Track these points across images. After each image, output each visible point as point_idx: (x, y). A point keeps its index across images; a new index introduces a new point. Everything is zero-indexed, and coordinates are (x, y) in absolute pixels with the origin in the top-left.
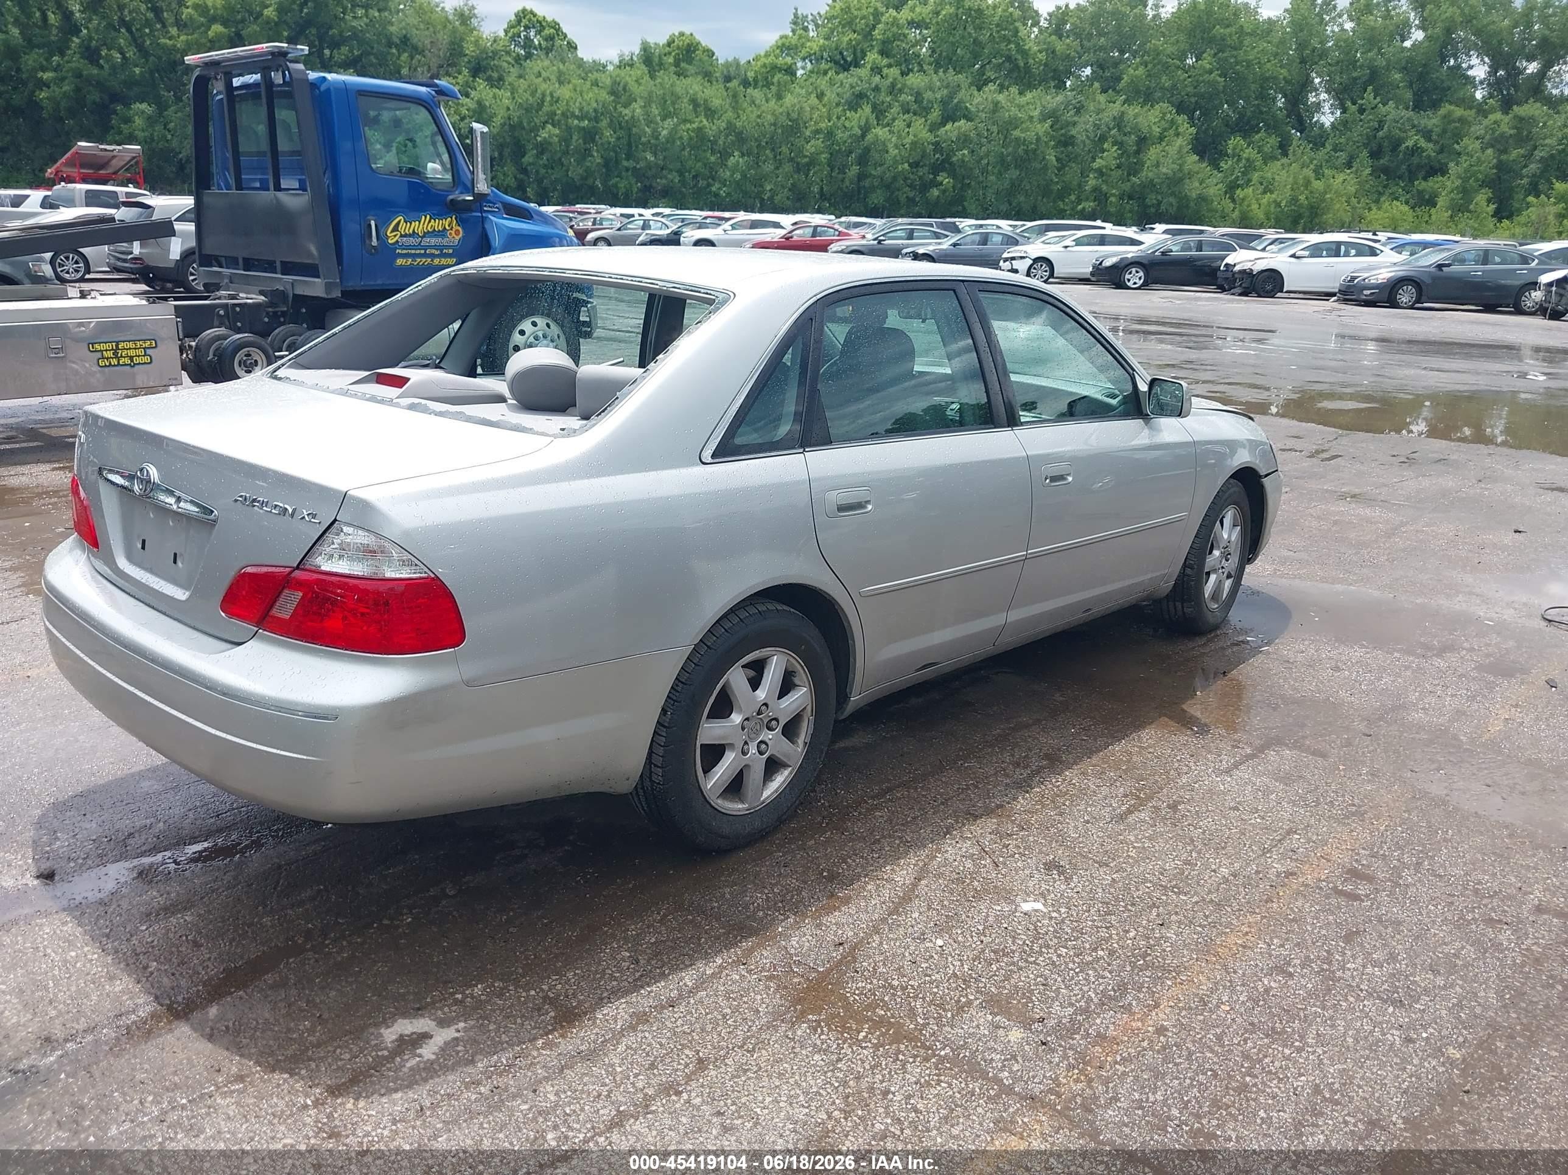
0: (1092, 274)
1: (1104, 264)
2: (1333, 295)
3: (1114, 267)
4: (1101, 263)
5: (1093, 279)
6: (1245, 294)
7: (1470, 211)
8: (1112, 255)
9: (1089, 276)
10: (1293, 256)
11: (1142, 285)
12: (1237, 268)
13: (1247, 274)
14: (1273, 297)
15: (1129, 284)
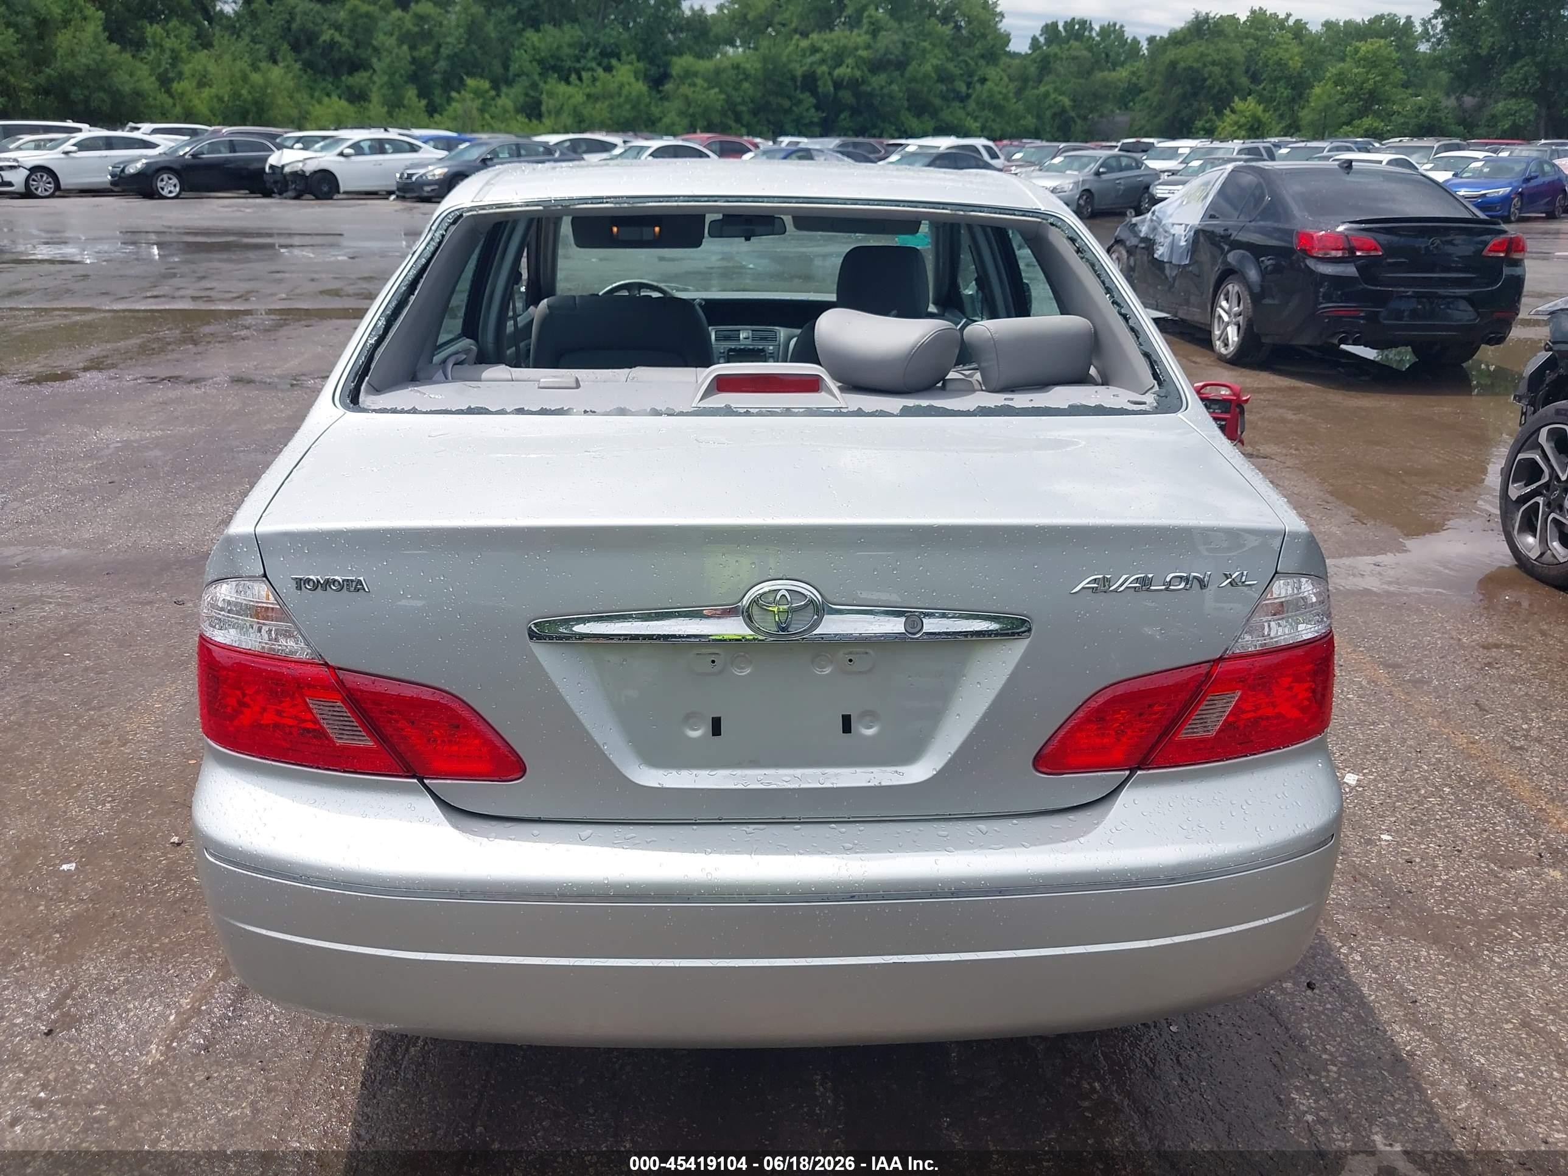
0: (112, 183)
1: (126, 172)
2: (391, 193)
3: (140, 174)
4: (123, 171)
5: (116, 189)
6: (297, 197)
7: (404, 107)
8: (137, 160)
9: (109, 186)
10: (341, 154)
11: (179, 193)
12: (287, 170)
13: (299, 176)
14: (331, 199)
15: (165, 193)
